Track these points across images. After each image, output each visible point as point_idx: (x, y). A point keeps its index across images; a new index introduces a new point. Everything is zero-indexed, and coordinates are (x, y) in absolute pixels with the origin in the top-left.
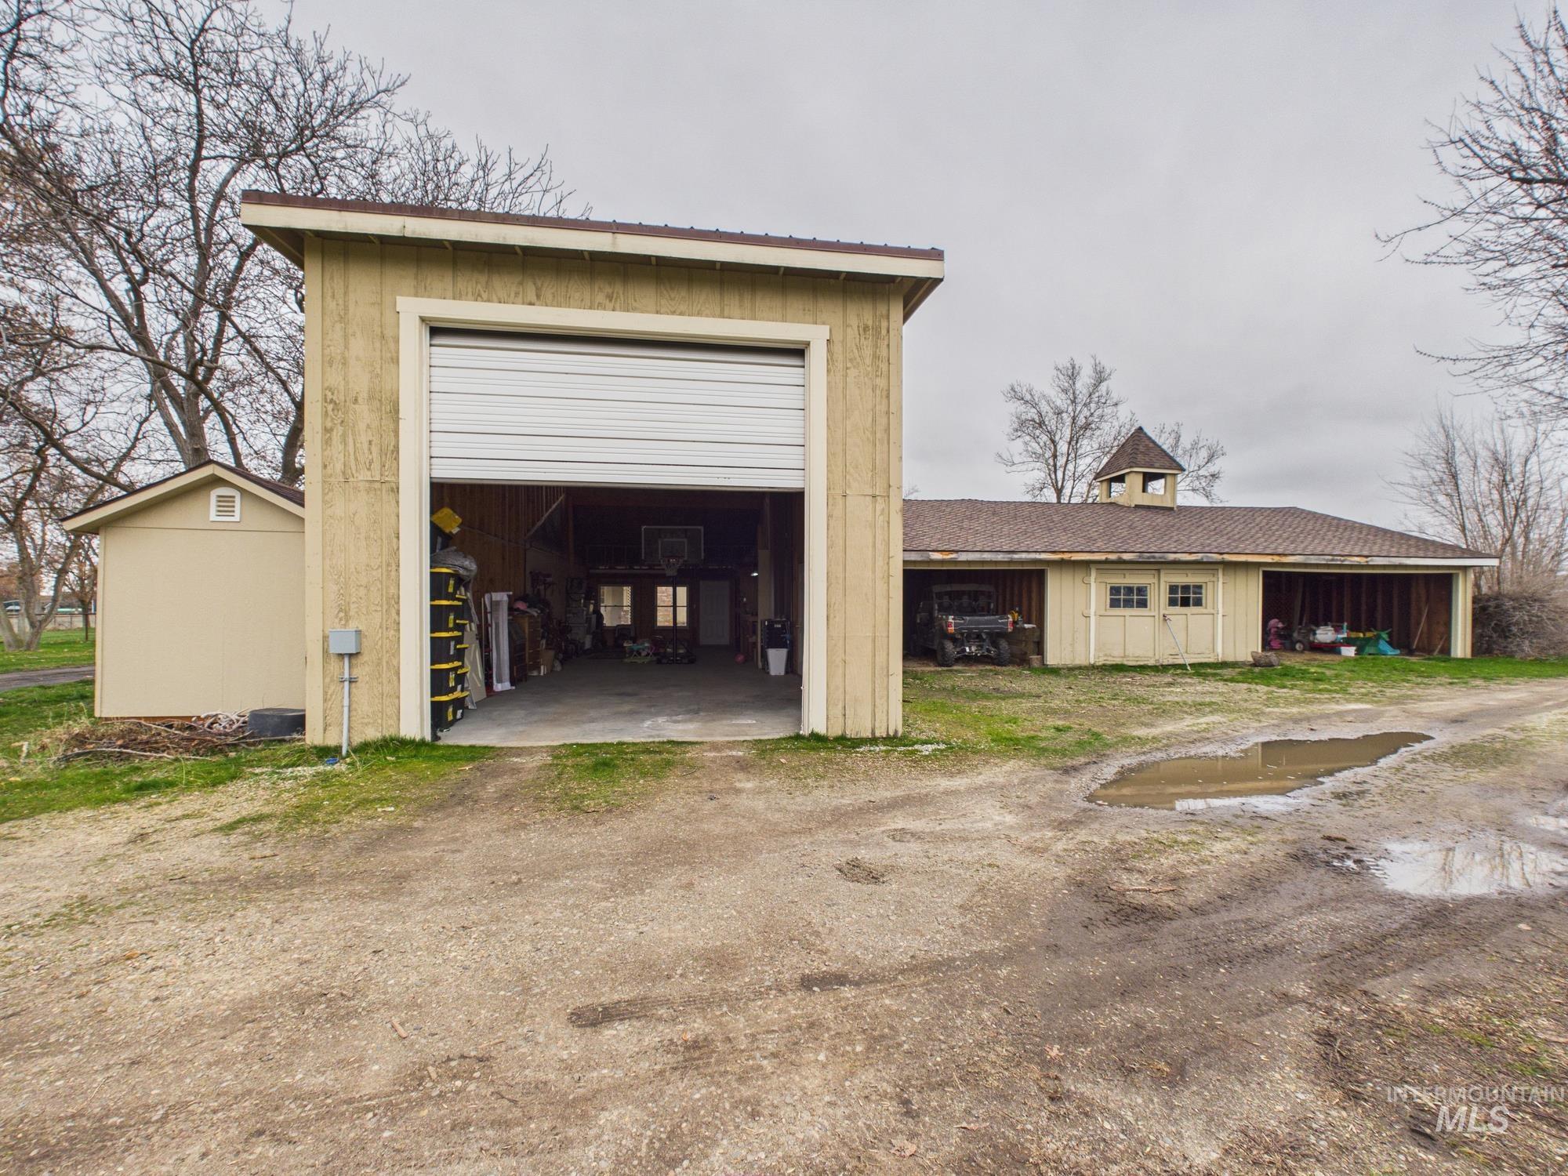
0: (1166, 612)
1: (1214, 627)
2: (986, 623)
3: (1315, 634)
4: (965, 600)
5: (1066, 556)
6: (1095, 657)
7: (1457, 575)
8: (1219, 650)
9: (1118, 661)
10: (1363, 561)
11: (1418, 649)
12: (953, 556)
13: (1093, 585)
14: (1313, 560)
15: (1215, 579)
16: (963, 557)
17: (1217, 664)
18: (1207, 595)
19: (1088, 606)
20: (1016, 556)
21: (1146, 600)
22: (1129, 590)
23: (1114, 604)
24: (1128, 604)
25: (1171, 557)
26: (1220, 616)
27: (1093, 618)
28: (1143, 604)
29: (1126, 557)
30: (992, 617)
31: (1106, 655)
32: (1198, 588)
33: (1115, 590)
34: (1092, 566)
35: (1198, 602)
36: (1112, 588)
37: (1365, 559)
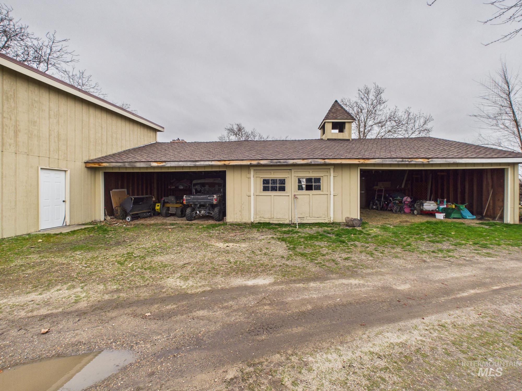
0: (296, 194)
1: (328, 202)
2: (203, 199)
3: (423, 206)
4: (207, 187)
5: (227, 163)
6: (253, 218)
7: (508, 169)
8: (332, 215)
9: (267, 221)
10: (425, 161)
11: (487, 215)
12: (164, 164)
13: (252, 179)
14: (388, 161)
15: (328, 174)
16: (169, 164)
17: (329, 224)
18: (323, 184)
19: (249, 190)
20: (198, 163)
21: (284, 187)
22: (274, 181)
23: (265, 189)
24: (274, 189)
25: (291, 162)
26: (332, 196)
27: (252, 197)
28: (282, 189)
29: (262, 162)
30: (205, 196)
31: (261, 217)
32: (318, 180)
33: (266, 182)
34: (251, 168)
35: (318, 188)
36: (264, 180)
37: (427, 160)
